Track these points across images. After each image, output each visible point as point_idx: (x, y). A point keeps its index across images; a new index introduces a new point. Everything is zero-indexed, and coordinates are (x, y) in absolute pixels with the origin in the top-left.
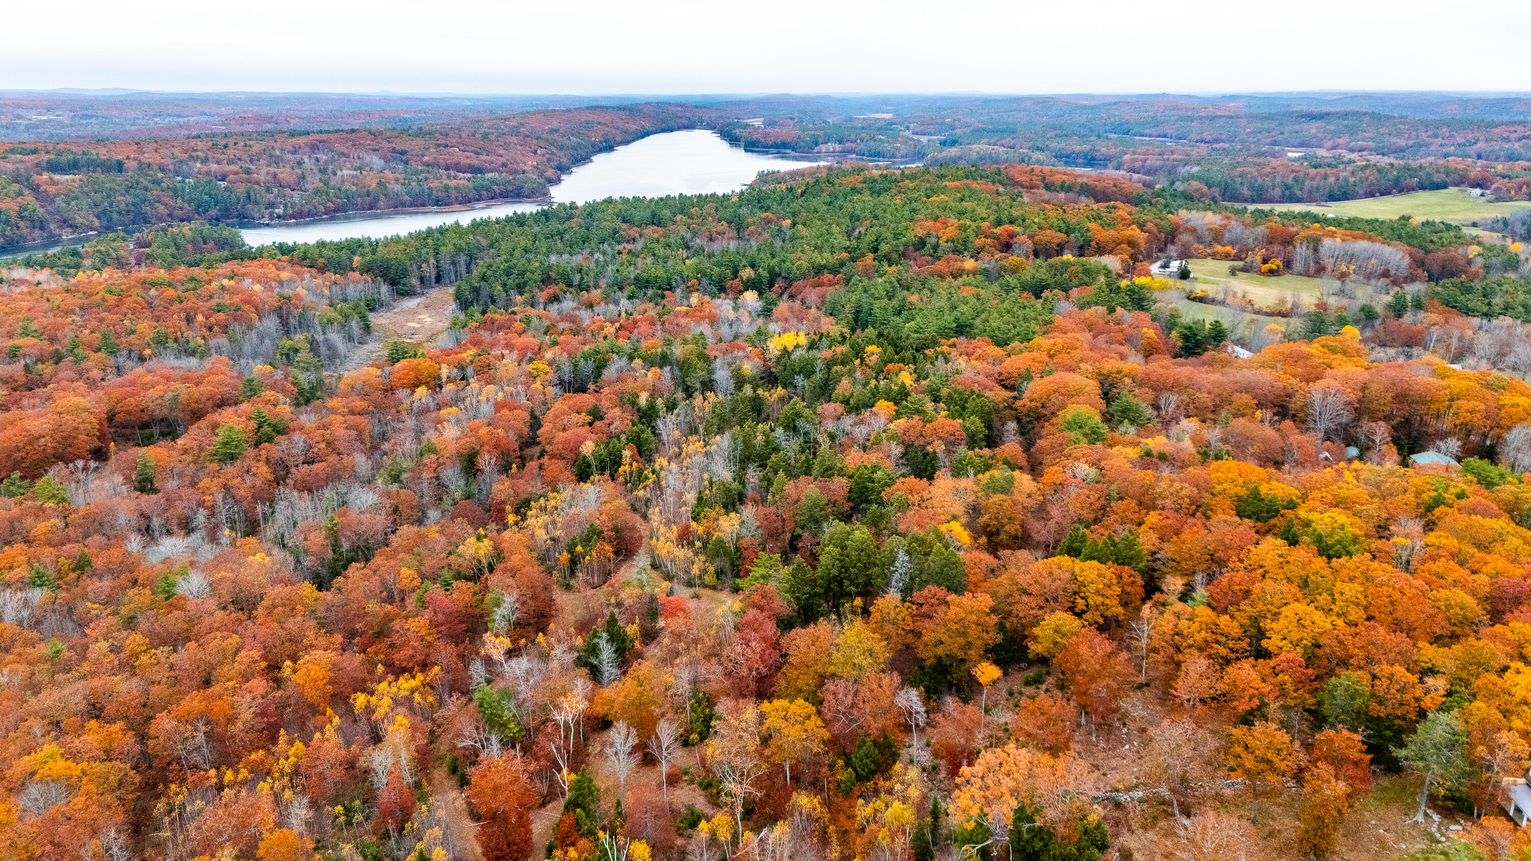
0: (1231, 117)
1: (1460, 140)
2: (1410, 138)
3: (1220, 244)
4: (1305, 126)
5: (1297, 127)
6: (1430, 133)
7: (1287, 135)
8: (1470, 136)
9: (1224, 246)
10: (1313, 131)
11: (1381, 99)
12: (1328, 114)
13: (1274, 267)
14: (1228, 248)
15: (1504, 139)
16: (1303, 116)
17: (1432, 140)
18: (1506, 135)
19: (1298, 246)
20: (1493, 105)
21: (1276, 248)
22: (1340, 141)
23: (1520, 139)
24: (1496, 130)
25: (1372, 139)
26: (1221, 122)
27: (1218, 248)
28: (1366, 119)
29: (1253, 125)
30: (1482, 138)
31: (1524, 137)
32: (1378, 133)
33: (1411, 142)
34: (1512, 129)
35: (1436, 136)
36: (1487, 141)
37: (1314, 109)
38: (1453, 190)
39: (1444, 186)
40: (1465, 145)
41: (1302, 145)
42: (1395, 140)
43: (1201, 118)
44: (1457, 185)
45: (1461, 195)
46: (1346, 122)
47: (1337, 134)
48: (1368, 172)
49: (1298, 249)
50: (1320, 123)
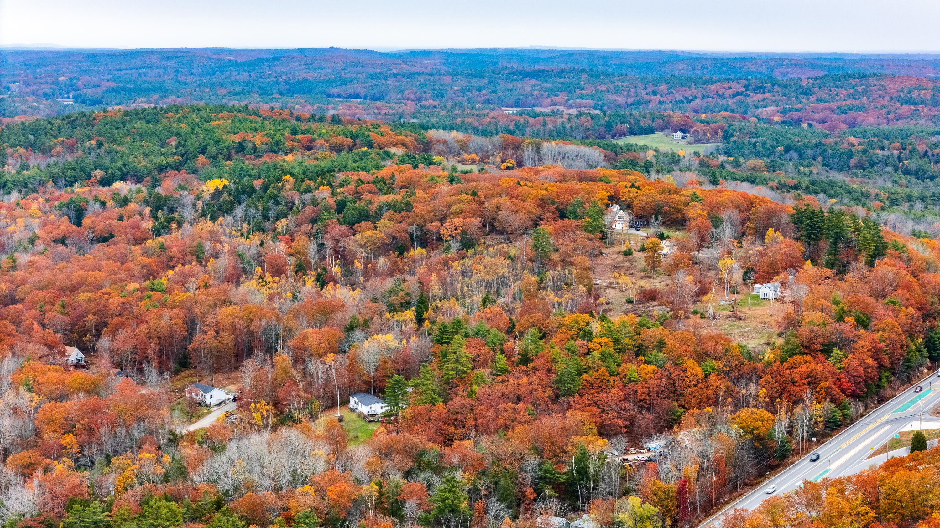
0: (432, 74)
1: (679, 97)
2: (629, 95)
3: (466, 152)
4: (519, 85)
5: (510, 86)
6: (650, 90)
7: (500, 94)
8: (688, 93)
9: (470, 153)
10: (528, 89)
11: (604, 58)
12: (543, 71)
13: (510, 165)
14: (474, 155)
15: (719, 95)
16: (514, 74)
17: (650, 97)
18: (721, 91)
19: (525, 149)
20: (723, 65)
21: (510, 152)
22: (558, 99)
23: (734, 96)
24: (713, 87)
25: (591, 96)
26: (422, 79)
27: (466, 156)
28: (585, 76)
29: (460, 83)
30: (700, 95)
31: (738, 94)
32: (597, 90)
33: (630, 100)
34: (727, 86)
35: (654, 93)
36: (703, 98)
37: (527, 67)
38: (658, 134)
39: (652, 131)
40: (682, 102)
41: (517, 104)
42: (614, 97)
43: (396, 76)
44: (662, 130)
45: (665, 138)
46: (563, 80)
47: (553, 92)
48: (583, 119)
49: (526, 152)
50: (534, 81)
